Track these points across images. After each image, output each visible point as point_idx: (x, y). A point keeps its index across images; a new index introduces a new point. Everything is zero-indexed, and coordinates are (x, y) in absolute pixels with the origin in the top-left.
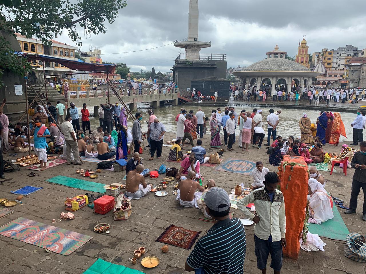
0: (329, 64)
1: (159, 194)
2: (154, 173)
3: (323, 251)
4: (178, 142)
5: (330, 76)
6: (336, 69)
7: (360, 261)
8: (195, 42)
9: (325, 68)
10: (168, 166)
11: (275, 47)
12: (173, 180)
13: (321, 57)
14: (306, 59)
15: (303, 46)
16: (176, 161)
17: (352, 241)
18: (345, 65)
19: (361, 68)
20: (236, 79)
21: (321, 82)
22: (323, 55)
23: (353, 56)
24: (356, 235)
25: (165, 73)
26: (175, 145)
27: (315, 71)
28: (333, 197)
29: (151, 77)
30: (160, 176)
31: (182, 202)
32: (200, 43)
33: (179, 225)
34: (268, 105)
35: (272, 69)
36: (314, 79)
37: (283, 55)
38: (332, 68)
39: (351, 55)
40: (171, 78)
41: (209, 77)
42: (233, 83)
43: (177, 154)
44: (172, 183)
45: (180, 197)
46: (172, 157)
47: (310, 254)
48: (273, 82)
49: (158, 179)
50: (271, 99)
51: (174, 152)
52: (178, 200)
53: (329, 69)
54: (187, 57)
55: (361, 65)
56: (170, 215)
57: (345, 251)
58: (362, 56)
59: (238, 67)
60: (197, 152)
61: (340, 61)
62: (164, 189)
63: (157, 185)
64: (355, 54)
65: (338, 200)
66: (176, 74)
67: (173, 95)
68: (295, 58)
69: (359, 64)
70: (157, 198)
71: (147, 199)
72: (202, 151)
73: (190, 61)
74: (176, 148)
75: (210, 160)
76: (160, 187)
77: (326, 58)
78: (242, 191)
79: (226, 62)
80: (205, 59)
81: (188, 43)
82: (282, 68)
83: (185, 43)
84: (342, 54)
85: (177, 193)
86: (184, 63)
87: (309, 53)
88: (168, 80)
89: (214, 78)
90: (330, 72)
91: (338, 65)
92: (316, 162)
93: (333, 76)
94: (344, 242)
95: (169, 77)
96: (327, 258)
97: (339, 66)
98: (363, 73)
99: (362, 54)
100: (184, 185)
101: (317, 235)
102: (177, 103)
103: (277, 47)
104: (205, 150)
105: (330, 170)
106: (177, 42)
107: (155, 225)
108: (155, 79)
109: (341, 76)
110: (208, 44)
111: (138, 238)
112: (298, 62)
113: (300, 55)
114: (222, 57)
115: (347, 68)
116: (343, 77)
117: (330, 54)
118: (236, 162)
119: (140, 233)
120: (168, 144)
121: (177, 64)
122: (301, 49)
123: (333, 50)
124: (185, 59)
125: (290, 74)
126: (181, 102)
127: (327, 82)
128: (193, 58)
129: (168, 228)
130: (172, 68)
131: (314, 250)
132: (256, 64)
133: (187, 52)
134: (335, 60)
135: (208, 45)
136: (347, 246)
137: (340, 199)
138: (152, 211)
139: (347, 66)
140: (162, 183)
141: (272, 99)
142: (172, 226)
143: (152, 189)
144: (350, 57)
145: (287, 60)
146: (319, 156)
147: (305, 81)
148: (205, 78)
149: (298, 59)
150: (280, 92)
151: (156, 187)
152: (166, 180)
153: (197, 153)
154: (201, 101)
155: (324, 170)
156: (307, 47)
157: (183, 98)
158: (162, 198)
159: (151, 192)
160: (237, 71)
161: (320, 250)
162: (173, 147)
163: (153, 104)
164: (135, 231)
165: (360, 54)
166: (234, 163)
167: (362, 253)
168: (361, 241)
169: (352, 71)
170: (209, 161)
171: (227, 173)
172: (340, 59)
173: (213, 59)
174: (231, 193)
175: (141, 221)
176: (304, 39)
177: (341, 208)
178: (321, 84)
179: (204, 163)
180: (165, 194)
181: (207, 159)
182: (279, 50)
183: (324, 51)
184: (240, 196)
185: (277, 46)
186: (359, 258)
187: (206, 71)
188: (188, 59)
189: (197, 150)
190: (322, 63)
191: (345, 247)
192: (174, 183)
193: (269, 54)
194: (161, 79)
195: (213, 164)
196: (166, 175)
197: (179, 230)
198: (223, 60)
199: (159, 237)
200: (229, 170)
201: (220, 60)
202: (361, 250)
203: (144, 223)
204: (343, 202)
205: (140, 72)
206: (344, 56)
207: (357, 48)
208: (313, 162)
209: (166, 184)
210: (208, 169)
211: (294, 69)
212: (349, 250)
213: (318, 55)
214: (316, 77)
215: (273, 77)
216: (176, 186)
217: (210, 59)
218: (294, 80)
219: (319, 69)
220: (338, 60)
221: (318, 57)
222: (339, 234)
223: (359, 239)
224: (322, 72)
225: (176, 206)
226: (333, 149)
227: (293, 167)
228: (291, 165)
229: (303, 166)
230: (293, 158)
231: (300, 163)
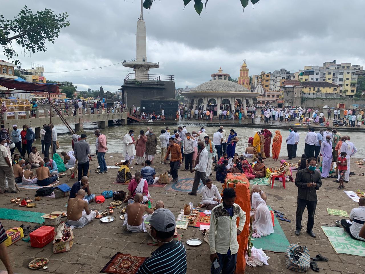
0: (267, 86)
1: (105, 220)
2: (100, 198)
3: (267, 264)
4: (126, 163)
5: (269, 96)
6: (273, 90)
7: (300, 271)
8: (143, 63)
9: (264, 89)
10: (115, 190)
11: (219, 69)
12: (121, 205)
13: (260, 79)
14: (247, 80)
15: (244, 69)
16: (124, 183)
17: (292, 252)
18: (281, 87)
19: (293, 90)
20: (185, 99)
21: (261, 102)
22: (261, 78)
23: (287, 79)
24: (295, 246)
25: (114, 92)
26: (123, 167)
27: (255, 92)
28: (274, 211)
29: (100, 96)
30: (106, 200)
31: (129, 228)
32: (148, 64)
33: (126, 252)
34: (214, 124)
35: (217, 90)
36: (255, 99)
37: (227, 77)
38: (270, 89)
39: (285, 78)
40: (121, 97)
41: (159, 97)
42: (182, 103)
43: (126, 176)
44: (119, 207)
45: (127, 222)
46: (120, 179)
47: (255, 269)
48: (219, 102)
49: (104, 204)
50: (216, 118)
51: (122, 173)
52: (126, 226)
53: (268, 90)
54: (136, 77)
55: (293, 87)
56: (116, 242)
57: (287, 263)
58: (294, 79)
59: (186, 87)
60: (147, 172)
61: (276, 83)
62: (111, 214)
63: (103, 211)
64: (288, 77)
65: (279, 213)
66: (125, 93)
67: (122, 115)
68: (238, 80)
69: (291, 86)
70: (103, 225)
71: (92, 227)
72: (152, 171)
73: (139, 81)
74: (124, 170)
75: (160, 180)
76: (106, 212)
77: (265, 81)
78: (191, 210)
79: (175, 83)
80: (154, 80)
81: (136, 63)
82: (226, 89)
83: (134, 63)
84: (277, 77)
85: (125, 218)
86: (134, 83)
87: (249, 75)
88: (117, 99)
89: (164, 98)
90: (268, 93)
91: (275, 86)
92: (259, 177)
93: (271, 96)
94: (285, 254)
95: (119, 96)
96: (270, 271)
97: (275, 87)
98: (296, 94)
99: (294, 77)
100: (131, 209)
101: (261, 250)
102: (126, 122)
103: (221, 69)
104: (155, 170)
105: (271, 184)
106: (125, 61)
107: (100, 255)
108: (103, 98)
109: (278, 96)
110: (156, 65)
111: (80, 270)
112: (240, 83)
113: (242, 78)
114: (170, 78)
115: (283, 90)
116: (279, 97)
117: (268, 76)
118: (185, 180)
119: (82, 265)
120: (116, 166)
121: (126, 83)
122: (243, 71)
123: (270, 73)
124: (134, 79)
125: (233, 95)
126: (131, 122)
127: (266, 102)
128: (142, 79)
129: (114, 257)
130: (121, 88)
131: (259, 265)
132: (202, 85)
133: (136, 72)
134: (272, 82)
135: (156, 66)
136: (288, 257)
137: (280, 212)
138: (97, 238)
139: (282, 88)
140: (109, 209)
141: (218, 118)
142: (119, 253)
143: (97, 215)
144: (284, 80)
145: (230, 82)
146: (261, 170)
147: (247, 101)
148: (155, 98)
149: (240, 81)
150: (225, 111)
151: (102, 213)
152: (112, 204)
153: (146, 174)
154: (151, 121)
155: (266, 184)
156: (248, 70)
157: (133, 118)
158: (107, 224)
159: (96, 218)
160: (185, 91)
161: (264, 264)
162: (121, 168)
163: (101, 123)
164: (77, 263)
165: (292, 77)
166: (183, 181)
167: (301, 263)
168: (300, 251)
169: (287, 92)
170: (159, 181)
171: (176, 192)
172: (276, 81)
173: (162, 80)
174: (180, 214)
175: (84, 252)
176: (244, 63)
177: (281, 220)
178: (261, 103)
179: (154, 183)
180: (111, 220)
181: (157, 179)
182: (223, 73)
183: (262, 73)
184: (189, 216)
185: (221, 68)
186: (299, 268)
187: (155, 91)
188: (137, 79)
189: (146, 171)
190: (261, 85)
191: (286, 259)
192: (122, 207)
193: (214, 76)
194: (109, 98)
195: (163, 184)
196: (113, 199)
197: (125, 257)
198: (172, 81)
199: (104, 268)
200: (178, 189)
201: (168, 80)
202: (300, 261)
203: (88, 253)
204: (283, 214)
205: (87, 91)
206: (279, 78)
207: (290, 72)
208: (256, 178)
209: (113, 208)
210: (157, 190)
211: (236, 91)
212: (289, 262)
213: (257, 77)
214: (257, 98)
215: (218, 97)
216: (124, 211)
217: (159, 80)
218: (237, 100)
219: (259, 90)
220: (274, 83)
221: (257, 79)
222: (281, 246)
223: (297, 249)
224: (262, 92)
225: (123, 232)
226: (273, 165)
227: (236, 184)
228: (233, 183)
229: (245, 183)
230: (235, 175)
231: (242, 180)
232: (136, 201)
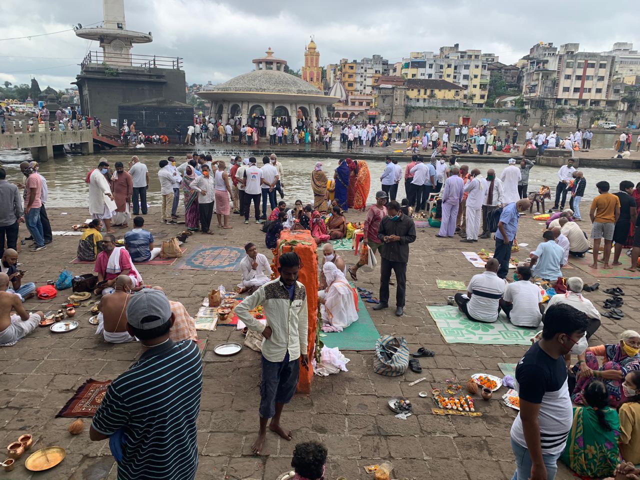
0: (351, 85)
1: (59, 327)
2: (45, 289)
3: (346, 370)
4: (95, 224)
5: (353, 103)
6: (361, 93)
7: (394, 375)
8: (119, 31)
9: (346, 90)
10: (77, 273)
11: (268, 51)
12: (90, 298)
13: (338, 73)
14: (318, 74)
15: (312, 54)
16: (93, 261)
17: (384, 348)
18: (373, 87)
19: (393, 92)
20: (206, 105)
21: (341, 113)
22: (341, 70)
23: (383, 73)
24: (388, 338)
25: (63, 90)
26: (89, 232)
27: (332, 95)
28: (358, 288)
29: (31, 98)
30: (60, 293)
31: (108, 336)
32: (130, 34)
33: (104, 378)
34: (262, 151)
35: (265, 90)
36: (330, 109)
37: (281, 65)
38: (355, 91)
39: (379, 71)
40: (76, 100)
41: (154, 100)
42: (201, 113)
43: (96, 248)
44: (87, 303)
45: (103, 327)
46: (84, 254)
47: (328, 380)
48: (268, 111)
49: (55, 300)
50: (266, 141)
51: (88, 243)
52: (101, 334)
53: (352, 93)
54: (106, 59)
55: (393, 88)
56: (85, 363)
57: (375, 364)
58: (394, 74)
59: (207, 83)
60: (136, 240)
61: (365, 80)
62: (70, 316)
63: (54, 312)
64: (385, 70)
65: (365, 291)
66: (86, 92)
67: (82, 134)
68: (301, 73)
69: (390, 86)
70: (56, 336)
71: (33, 342)
72: (145, 237)
73: (112, 67)
74: (91, 237)
75: (163, 251)
76: (61, 314)
77: (347, 75)
78: (221, 299)
79: (184, 74)
80: (144, 66)
81: (106, 31)
82: (280, 87)
83: (99, 31)
84: (367, 70)
85: (98, 320)
86: (102, 70)
87: (320, 65)
88: (69, 103)
89: (164, 102)
90: (353, 97)
91: (363, 86)
92: (335, 238)
93: (357, 103)
94: (373, 352)
95: (72, 98)
96: (350, 380)
97: (365, 88)
98: (397, 100)
99: (395, 70)
100: (110, 304)
101: (336, 349)
102: (91, 149)
103: (270, 51)
104: (151, 235)
105: (355, 248)
106: (81, 27)
107: (54, 388)
108: (40, 102)
109: (368, 104)
110: (145, 37)
111: (16, 419)
112: (305, 79)
113: (308, 68)
114: (176, 63)
115: (376, 92)
116: (371, 105)
117: (352, 68)
118: (211, 251)
119: (19, 409)
120: (76, 230)
121: (85, 71)
122: (309, 57)
123: (355, 61)
124: (101, 63)
125: (293, 99)
126: (100, 147)
127: (349, 113)
128: (118, 62)
129: (81, 388)
130: (76, 81)
131: (333, 372)
132: (237, 80)
133: (104, 50)
134: (359, 79)
135: (147, 39)
136: (377, 356)
137: (368, 290)
138: (46, 362)
139: (375, 89)
140: (66, 307)
141: (269, 142)
142: (91, 381)
143: (43, 319)
144: (378, 75)
145: (288, 75)
146: (338, 227)
147: (317, 111)
148: (147, 101)
149: (305, 73)
150: (281, 129)
151: (53, 315)
152: (73, 299)
153: (135, 242)
154: (142, 145)
155: (347, 249)
156: (318, 55)
157: (105, 140)
158: (64, 334)
159: (41, 326)
160: (207, 90)
161: (341, 370)
162: (84, 234)
163: (38, 152)
164: (7, 407)
165: (391, 71)
166: (207, 252)
167: (396, 363)
168: (395, 345)
169: (382, 96)
170: (162, 255)
171: (195, 271)
172: (365, 76)
173: (158, 67)
174: (203, 306)
175: (21, 386)
176: (312, 41)
177: (369, 302)
178: (341, 116)
179: (152, 258)
180: (72, 327)
181: (156, 250)
182: (274, 57)
183: (343, 62)
184: (219, 307)
185: (270, 49)
186: (393, 370)
187: (146, 87)
188: (107, 63)
189: (135, 237)
190: (341, 82)
191: (374, 359)
192: (91, 303)
193: (258, 62)
194: (52, 100)
195: (169, 258)
196: (74, 291)
197: (104, 387)
198: (178, 69)
199: (63, 409)
200: (198, 266)
201: (172, 68)
202: (394, 359)
203: (27, 387)
204: (372, 293)
205: (4, 87)
206: (371, 72)
207: (388, 61)
208: (331, 239)
209: (74, 306)
210: (159, 269)
211: (299, 91)
212: (379, 363)
213: (335, 68)
214: (334, 105)
215: (267, 103)
216: (96, 309)
217: (152, 66)
218: (299, 108)
219: (337, 92)
220: (362, 79)
221: (334, 73)
222: (367, 341)
223: (391, 343)
224: (342, 96)
225: (96, 345)
226: (358, 217)
227: (294, 247)
228: (290, 245)
229: (309, 244)
230: (295, 234)
231: (305, 240)
232: (118, 290)
